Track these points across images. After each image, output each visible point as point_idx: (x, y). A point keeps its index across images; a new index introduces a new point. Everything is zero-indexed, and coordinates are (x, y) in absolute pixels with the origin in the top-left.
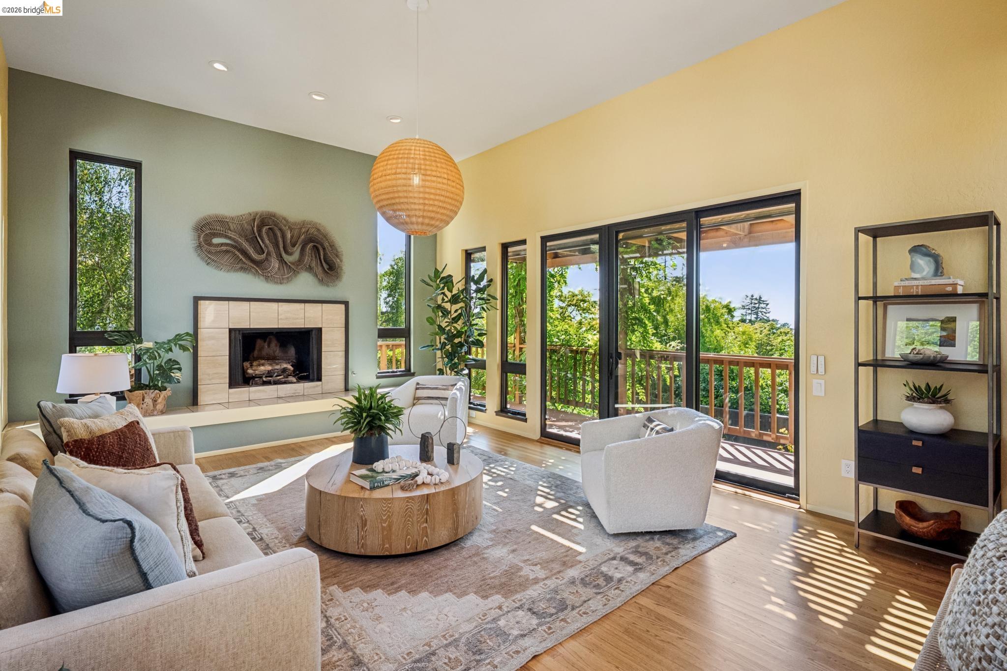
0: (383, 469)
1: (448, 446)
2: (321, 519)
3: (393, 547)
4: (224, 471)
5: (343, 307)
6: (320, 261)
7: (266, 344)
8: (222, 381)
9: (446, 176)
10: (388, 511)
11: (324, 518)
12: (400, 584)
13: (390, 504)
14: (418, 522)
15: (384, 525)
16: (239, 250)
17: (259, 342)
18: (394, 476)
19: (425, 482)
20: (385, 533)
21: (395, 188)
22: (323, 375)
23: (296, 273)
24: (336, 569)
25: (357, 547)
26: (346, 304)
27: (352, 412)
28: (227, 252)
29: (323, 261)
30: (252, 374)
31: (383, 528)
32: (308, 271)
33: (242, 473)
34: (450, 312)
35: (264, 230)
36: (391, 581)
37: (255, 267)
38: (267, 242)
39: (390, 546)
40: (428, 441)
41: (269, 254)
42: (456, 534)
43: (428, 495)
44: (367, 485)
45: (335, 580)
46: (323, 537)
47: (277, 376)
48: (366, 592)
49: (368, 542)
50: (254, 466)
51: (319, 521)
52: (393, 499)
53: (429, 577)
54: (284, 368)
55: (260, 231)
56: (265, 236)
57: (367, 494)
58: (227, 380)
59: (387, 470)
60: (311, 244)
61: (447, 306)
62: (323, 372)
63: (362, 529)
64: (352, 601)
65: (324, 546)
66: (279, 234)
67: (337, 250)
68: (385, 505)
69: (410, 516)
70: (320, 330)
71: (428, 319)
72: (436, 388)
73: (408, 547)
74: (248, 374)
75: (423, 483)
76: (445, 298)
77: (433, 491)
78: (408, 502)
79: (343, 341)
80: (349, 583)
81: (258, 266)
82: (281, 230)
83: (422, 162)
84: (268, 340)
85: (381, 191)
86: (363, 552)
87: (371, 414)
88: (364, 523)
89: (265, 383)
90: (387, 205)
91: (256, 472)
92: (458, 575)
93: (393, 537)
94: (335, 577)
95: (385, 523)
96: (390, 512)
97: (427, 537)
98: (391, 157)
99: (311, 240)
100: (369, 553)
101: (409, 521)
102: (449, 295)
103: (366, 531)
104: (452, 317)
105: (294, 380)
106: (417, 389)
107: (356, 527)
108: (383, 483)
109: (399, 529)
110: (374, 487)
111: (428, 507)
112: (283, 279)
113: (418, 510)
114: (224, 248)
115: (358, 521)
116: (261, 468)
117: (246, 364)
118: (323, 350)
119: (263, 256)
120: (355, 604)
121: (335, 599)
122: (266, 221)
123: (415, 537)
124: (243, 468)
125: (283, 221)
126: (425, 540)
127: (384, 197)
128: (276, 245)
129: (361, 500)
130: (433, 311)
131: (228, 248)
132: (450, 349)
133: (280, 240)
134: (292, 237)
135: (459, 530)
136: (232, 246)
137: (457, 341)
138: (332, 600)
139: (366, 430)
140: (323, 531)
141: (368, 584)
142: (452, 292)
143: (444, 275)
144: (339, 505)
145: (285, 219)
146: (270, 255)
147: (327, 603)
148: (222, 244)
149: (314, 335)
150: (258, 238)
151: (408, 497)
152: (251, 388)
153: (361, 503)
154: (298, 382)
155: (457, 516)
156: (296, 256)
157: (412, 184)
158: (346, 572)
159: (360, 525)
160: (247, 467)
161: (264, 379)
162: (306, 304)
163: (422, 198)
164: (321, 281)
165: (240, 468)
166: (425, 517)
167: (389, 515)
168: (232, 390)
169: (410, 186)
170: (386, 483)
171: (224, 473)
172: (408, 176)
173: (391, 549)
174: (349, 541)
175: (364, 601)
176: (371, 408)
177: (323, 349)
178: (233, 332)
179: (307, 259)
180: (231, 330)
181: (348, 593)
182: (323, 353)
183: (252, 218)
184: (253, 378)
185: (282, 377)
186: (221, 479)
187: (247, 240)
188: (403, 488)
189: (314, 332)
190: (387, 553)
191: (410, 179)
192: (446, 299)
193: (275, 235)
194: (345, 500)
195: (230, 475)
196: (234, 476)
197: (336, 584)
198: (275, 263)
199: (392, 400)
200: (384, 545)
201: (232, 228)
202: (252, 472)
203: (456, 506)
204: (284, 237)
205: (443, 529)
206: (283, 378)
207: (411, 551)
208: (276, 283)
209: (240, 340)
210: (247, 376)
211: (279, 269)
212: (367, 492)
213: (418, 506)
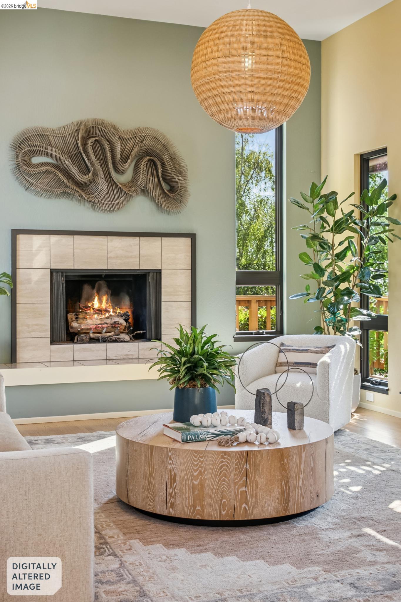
0: (201, 422)
1: (288, 406)
2: (129, 473)
3: (205, 510)
4: (40, 438)
5: (187, 241)
6: (159, 180)
7: (95, 291)
8: (43, 334)
9: (280, 54)
10: (200, 467)
11: (132, 471)
12: (207, 547)
13: (202, 457)
14: (235, 484)
15: (194, 482)
16: (61, 170)
17: (87, 288)
18: (212, 430)
19: (249, 441)
20: (196, 493)
21: (216, 76)
22: (163, 333)
23: (128, 197)
24: (141, 527)
25: (165, 506)
26: (193, 237)
27: (172, 359)
28: (47, 172)
29: (161, 179)
30: (77, 328)
31: (194, 487)
32: (143, 195)
33: (60, 440)
34: (333, 245)
35: (90, 143)
36: (198, 543)
37: (79, 190)
38: (93, 157)
39: (203, 508)
40: (264, 399)
41: (95, 174)
42: (286, 508)
43: (247, 452)
44: (178, 436)
45: (138, 536)
46: (130, 494)
47: (106, 332)
48: (168, 548)
49: (178, 502)
50: (74, 435)
51: (127, 476)
52: (205, 452)
53: (243, 545)
54: (115, 323)
55: (84, 144)
56: (91, 151)
57: (177, 446)
58: (48, 334)
59: (205, 423)
60: (147, 158)
61: (328, 236)
62: (163, 329)
63: (171, 485)
64: (151, 553)
65: (131, 505)
66: (107, 147)
67: (179, 164)
68: (196, 459)
69: (225, 475)
70: (158, 272)
71: (300, 256)
72: (307, 351)
73: (224, 513)
74: (72, 327)
75: (247, 441)
76: (325, 225)
77: (256, 448)
78: (222, 457)
79: (190, 288)
80: (152, 540)
81: (83, 190)
82: (109, 142)
83: (255, 39)
84: (97, 285)
85: (202, 81)
86: (171, 512)
87: (193, 360)
88: (173, 479)
89: (92, 340)
90: (209, 98)
91: (76, 440)
92: (278, 548)
93: (206, 498)
94: (138, 534)
95: (196, 480)
96: (202, 467)
97: (247, 504)
98: (212, 37)
99: (147, 153)
100: (178, 514)
101: (224, 480)
102: (331, 220)
103: (175, 488)
104: (336, 252)
105: (127, 338)
106: (281, 351)
107: (165, 483)
108: (198, 437)
109: (213, 489)
110: (187, 440)
111: (248, 468)
112: (113, 205)
113: (236, 469)
114: (44, 168)
115: (166, 475)
116: (80, 438)
117: (71, 316)
118: (162, 300)
119: (89, 176)
120: (153, 556)
121: (133, 549)
122: (92, 132)
123: (232, 501)
124: (61, 436)
125: (112, 129)
126: (245, 507)
127: (204, 88)
128: (104, 163)
129: (170, 451)
130: (308, 243)
131: (49, 168)
132: (333, 299)
133: (109, 154)
134: (122, 151)
135: (290, 504)
136: (54, 166)
137: (343, 286)
138: (129, 549)
139: (187, 378)
140: (130, 487)
141: (172, 542)
142: (333, 215)
143: (324, 192)
144: (146, 456)
145: (114, 127)
146: (97, 175)
147: (125, 551)
148: (42, 164)
149: (151, 279)
150: (83, 153)
151: (223, 452)
152: (75, 345)
153: (170, 454)
154: (131, 341)
155: (287, 485)
156: (128, 176)
157: (243, 68)
158: (151, 531)
159: (168, 481)
160: (66, 436)
161: (92, 335)
162: (142, 238)
163: (249, 85)
164: (159, 207)
165: (59, 436)
166: (244, 478)
167: (200, 471)
168: (55, 347)
169: (240, 71)
170: (202, 437)
171: (41, 439)
172: (239, 58)
173: (203, 512)
174: (157, 499)
175: (164, 555)
176: (193, 353)
177: (164, 298)
178: (55, 274)
179: (141, 178)
180: (53, 272)
181: (148, 547)
182: (163, 303)
183: (76, 128)
184: (78, 333)
185: (113, 333)
186: (37, 444)
187: (70, 157)
188: (220, 444)
189: (151, 275)
190: (198, 517)
191: (240, 62)
192: (328, 228)
193: (103, 150)
194: (153, 450)
195: (47, 441)
196: (51, 442)
197: (138, 539)
198: (102, 184)
199: (221, 347)
200: (195, 507)
201: (53, 143)
202: (70, 440)
203: (286, 471)
204: (113, 151)
205: (268, 497)
206: (114, 335)
207: (227, 519)
208: (104, 211)
209: (63, 284)
210: (71, 330)
211: (108, 192)
212: (179, 444)
213: (236, 465)
